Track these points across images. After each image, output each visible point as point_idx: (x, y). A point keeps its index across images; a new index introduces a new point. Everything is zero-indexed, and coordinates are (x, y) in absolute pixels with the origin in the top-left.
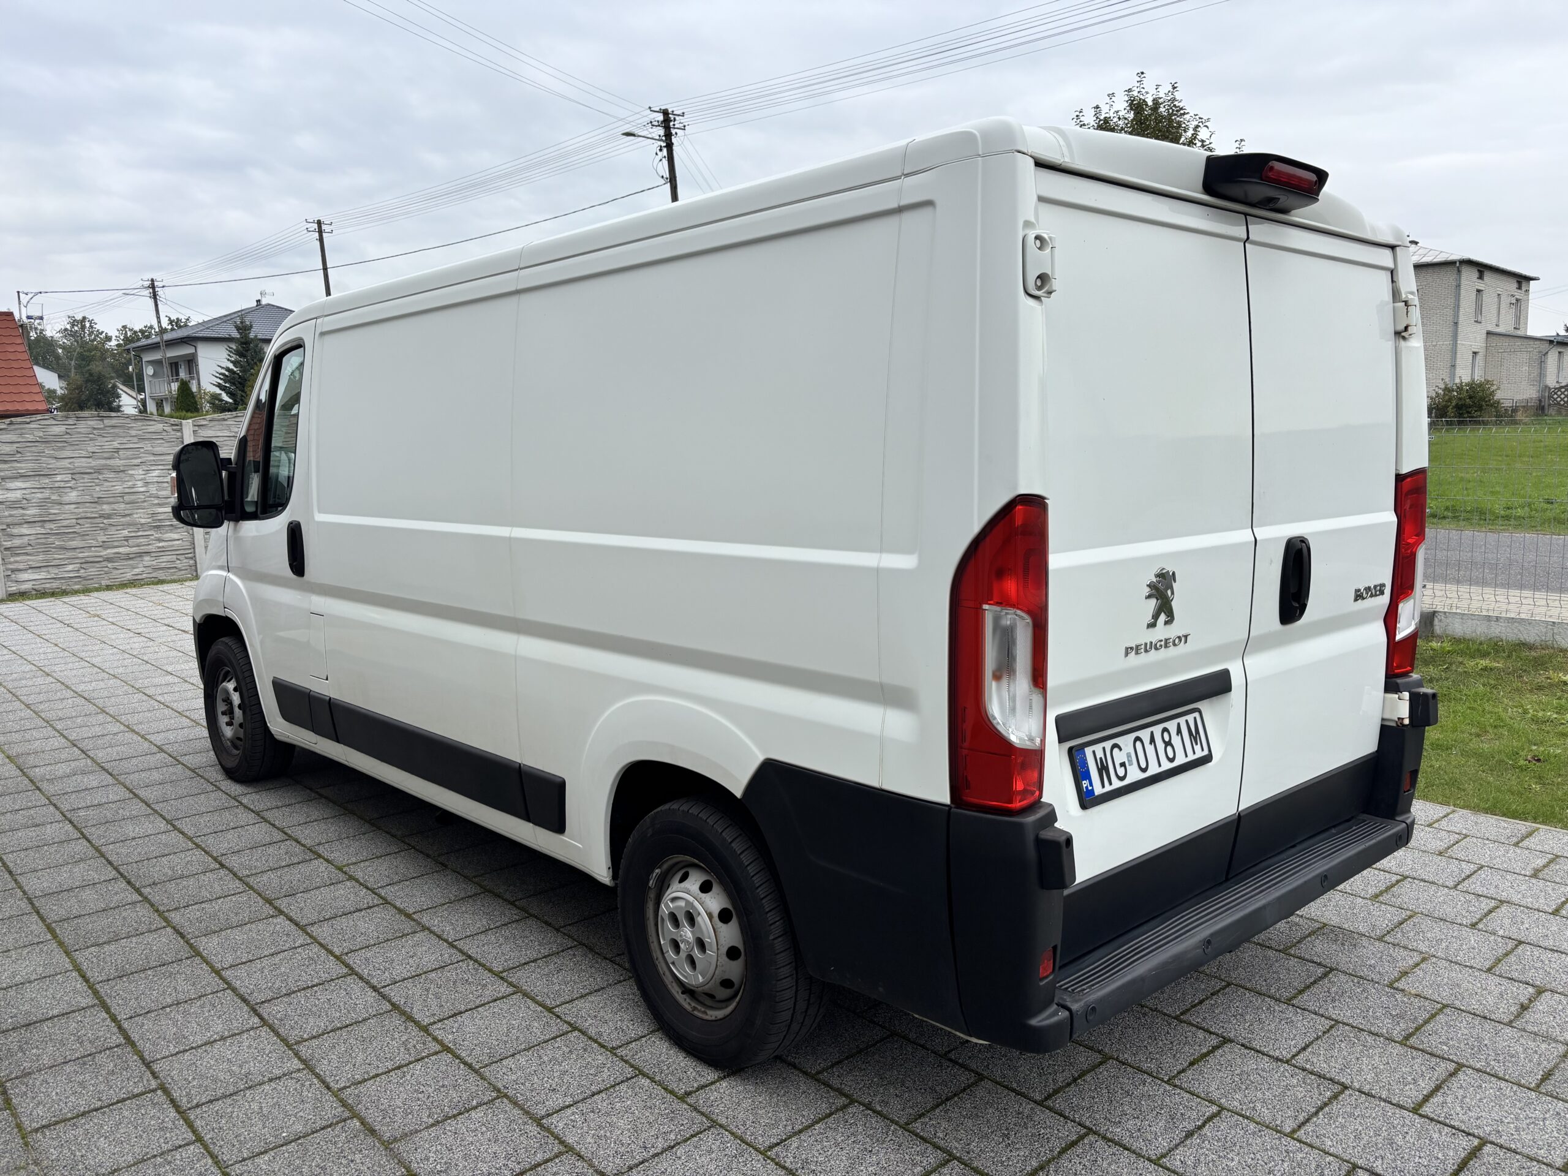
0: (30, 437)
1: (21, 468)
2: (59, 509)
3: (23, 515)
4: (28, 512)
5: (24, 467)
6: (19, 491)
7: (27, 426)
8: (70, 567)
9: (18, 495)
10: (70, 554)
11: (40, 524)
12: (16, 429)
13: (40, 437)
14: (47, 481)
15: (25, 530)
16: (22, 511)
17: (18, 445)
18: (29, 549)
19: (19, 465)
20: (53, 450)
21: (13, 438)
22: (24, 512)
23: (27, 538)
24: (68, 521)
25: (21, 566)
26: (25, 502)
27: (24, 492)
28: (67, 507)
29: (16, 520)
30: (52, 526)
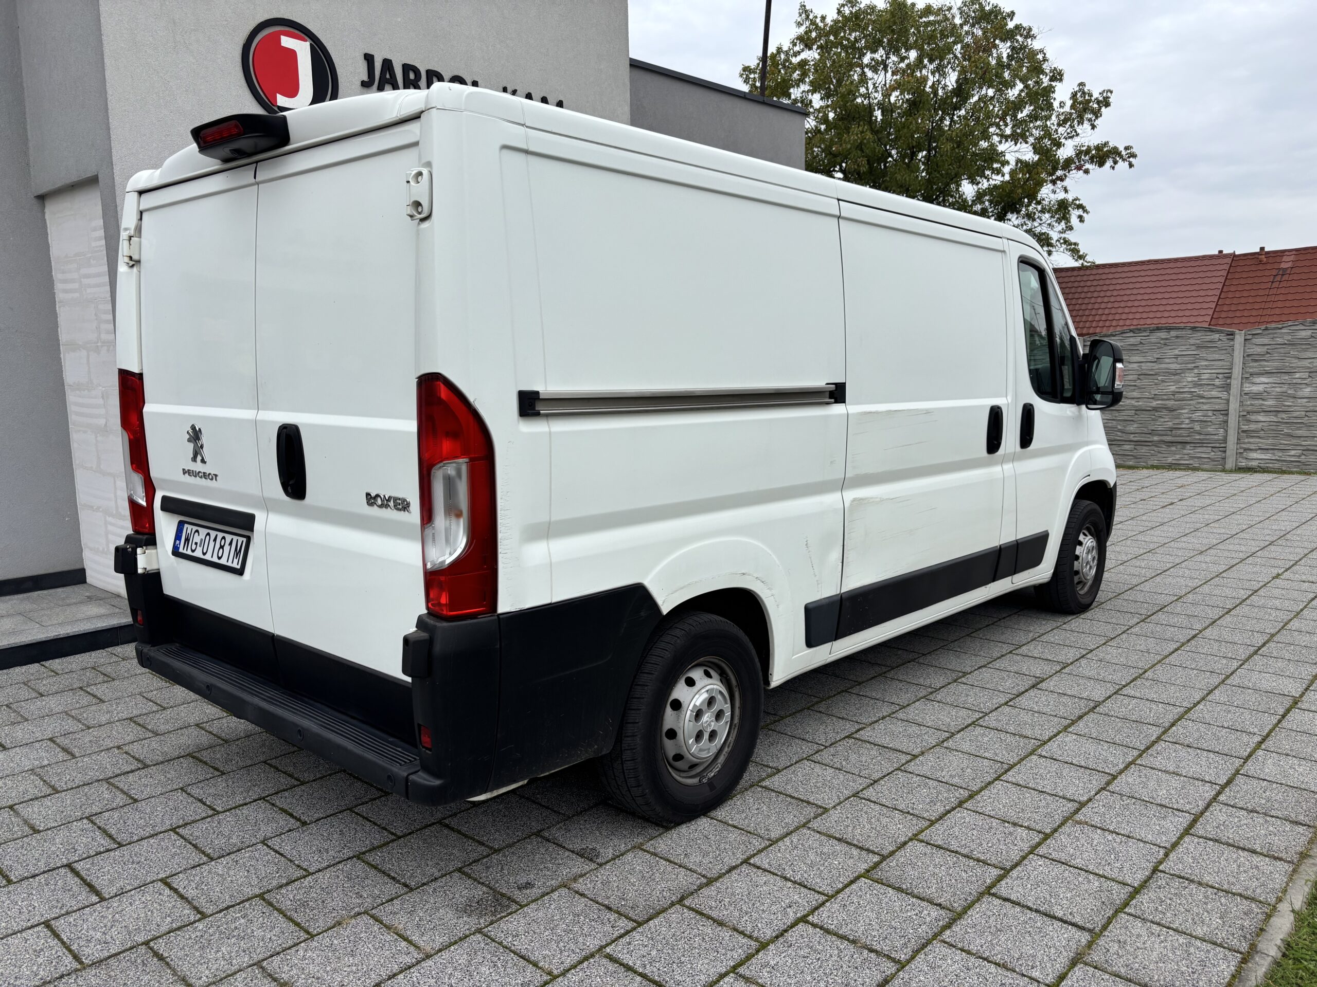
0: (1280, 340)
1: (1268, 366)
2: (1292, 402)
3: (1263, 405)
4: (1266, 403)
5: (1269, 366)
6: (1262, 385)
7: (1279, 331)
8: (1293, 453)
9: (1260, 388)
10: (1294, 441)
11: (1274, 413)
12: (1269, 334)
13: (1288, 340)
14: (1287, 378)
15: (1261, 418)
16: (1261, 402)
17: (1269, 347)
18: (1262, 434)
19: (1266, 363)
20: (1298, 351)
21: (1265, 340)
22: (1263, 402)
23: (1262, 424)
24: (1298, 413)
25: (1252, 447)
26: (1266, 394)
27: (1266, 386)
28: (1299, 400)
29: (1255, 408)
30: (1284, 416)
